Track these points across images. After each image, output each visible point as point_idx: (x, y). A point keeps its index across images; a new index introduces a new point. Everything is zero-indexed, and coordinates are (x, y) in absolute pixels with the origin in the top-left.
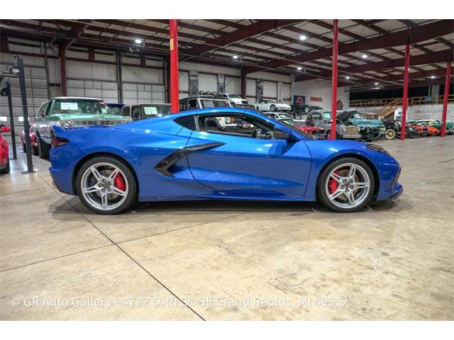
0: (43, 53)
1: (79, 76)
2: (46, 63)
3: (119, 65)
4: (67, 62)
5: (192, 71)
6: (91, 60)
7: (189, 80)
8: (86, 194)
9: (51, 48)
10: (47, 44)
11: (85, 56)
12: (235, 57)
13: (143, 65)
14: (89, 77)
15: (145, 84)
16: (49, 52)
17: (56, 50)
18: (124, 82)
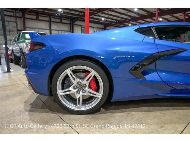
0: (15, 15)
1: (32, 27)
2: (16, 20)
3: (50, 22)
4: (26, 20)
5: (83, 25)
6: (37, 19)
7: (82, 29)
8: (61, 96)
9: (18, 13)
10: (16, 11)
11: (35, 17)
12: (103, 19)
13: (61, 22)
14: (36, 27)
15: (62, 31)
16: (18, 15)
17: (21, 14)
18: (53, 30)
